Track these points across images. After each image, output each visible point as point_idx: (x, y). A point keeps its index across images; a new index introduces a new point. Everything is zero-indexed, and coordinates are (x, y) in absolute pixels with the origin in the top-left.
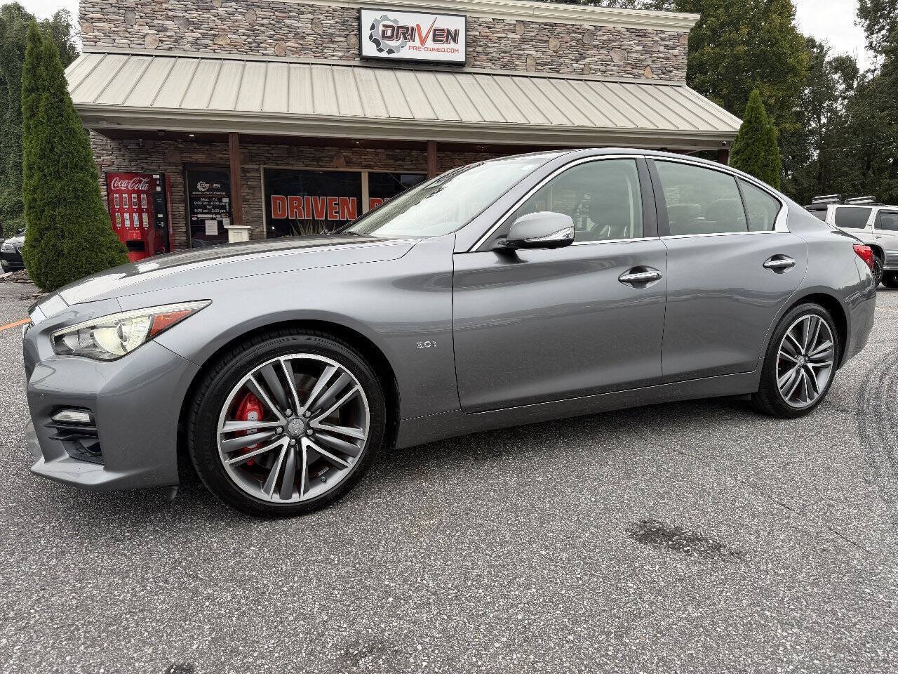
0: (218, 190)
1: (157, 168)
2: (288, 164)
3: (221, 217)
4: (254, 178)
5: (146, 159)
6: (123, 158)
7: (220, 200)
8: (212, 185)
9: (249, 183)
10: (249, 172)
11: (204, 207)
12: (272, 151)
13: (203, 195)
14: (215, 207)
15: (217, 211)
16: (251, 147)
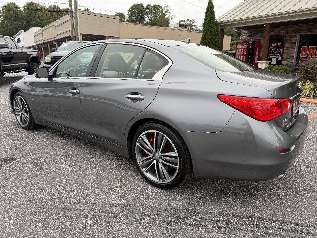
0: (279, 46)
1: (258, 39)
2: (311, 32)
3: (278, 57)
4: (294, 40)
5: (256, 36)
6: (249, 36)
7: (279, 50)
8: (278, 44)
9: (291, 42)
10: (292, 37)
11: (272, 53)
12: (304, 27)
13: (274, 48)
14: (277, 53)
15: (277, 54)
16: (295, 26)
